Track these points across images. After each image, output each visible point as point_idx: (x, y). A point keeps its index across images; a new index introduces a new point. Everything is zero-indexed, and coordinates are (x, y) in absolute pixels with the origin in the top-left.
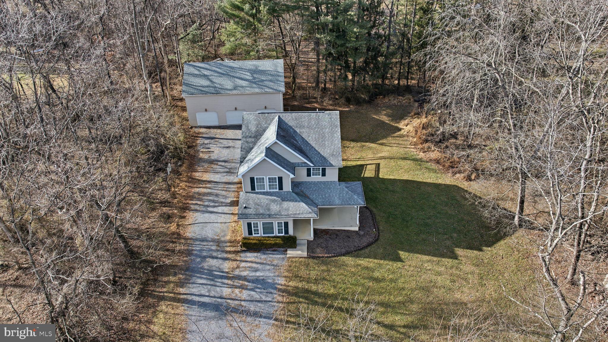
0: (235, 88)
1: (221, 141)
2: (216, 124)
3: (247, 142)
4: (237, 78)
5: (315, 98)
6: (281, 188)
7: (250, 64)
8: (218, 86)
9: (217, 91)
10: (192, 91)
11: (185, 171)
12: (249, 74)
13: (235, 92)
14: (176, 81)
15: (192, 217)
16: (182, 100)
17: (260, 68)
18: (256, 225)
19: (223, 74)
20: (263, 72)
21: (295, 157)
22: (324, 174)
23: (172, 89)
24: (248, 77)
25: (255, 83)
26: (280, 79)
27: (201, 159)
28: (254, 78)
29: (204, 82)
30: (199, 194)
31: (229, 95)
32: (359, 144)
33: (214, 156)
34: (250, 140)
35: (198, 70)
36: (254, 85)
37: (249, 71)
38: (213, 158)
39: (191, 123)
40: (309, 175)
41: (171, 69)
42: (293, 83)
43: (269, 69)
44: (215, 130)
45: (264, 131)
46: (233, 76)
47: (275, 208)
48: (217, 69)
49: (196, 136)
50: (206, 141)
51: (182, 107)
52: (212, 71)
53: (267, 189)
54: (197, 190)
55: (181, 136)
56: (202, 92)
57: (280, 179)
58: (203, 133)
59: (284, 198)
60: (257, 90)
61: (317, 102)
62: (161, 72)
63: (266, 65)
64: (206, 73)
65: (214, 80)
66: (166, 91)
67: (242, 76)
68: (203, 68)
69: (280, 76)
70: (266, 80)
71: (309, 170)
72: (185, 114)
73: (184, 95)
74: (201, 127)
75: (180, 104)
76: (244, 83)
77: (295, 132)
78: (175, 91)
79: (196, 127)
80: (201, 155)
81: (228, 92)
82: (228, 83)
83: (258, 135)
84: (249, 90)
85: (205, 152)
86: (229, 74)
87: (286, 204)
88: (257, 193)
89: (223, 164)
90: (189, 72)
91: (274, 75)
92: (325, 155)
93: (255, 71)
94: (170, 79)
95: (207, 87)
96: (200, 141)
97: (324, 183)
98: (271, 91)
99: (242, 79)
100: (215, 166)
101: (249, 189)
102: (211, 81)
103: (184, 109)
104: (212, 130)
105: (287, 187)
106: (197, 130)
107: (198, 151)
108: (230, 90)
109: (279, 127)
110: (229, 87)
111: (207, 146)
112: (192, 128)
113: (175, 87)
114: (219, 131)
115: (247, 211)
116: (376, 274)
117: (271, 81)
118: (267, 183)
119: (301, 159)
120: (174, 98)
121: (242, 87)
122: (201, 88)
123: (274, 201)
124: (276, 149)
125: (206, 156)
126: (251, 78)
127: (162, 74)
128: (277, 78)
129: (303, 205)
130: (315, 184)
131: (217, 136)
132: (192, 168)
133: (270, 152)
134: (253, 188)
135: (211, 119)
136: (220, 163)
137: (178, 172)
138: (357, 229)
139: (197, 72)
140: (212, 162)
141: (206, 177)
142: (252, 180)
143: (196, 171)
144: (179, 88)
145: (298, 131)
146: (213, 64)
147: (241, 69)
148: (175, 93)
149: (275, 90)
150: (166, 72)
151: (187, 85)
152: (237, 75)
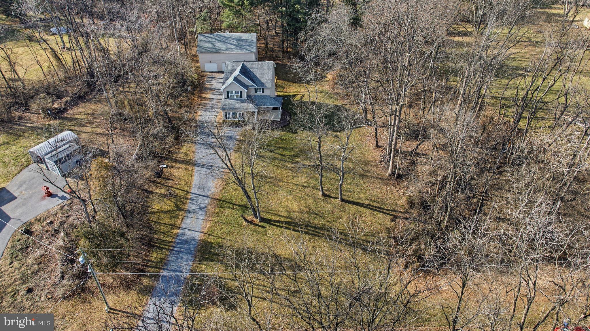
0: (227, 49)
1: (218, 79)
2: (216, 70)
3: (227, 75)
4: (228, 43)
5: (279, 57)
6: (241, 97)
7: (236, 35)
8: (218, 48)
9: (217, 51)
10: (203, 50)
11: (197, 93)
12: (235, 41)
13: (227, 52)
14: (194, 44)
15: (199, 113)
16: (197, 56)
17: (242, 38)
18: (229, 113)
19: (221, 41)
20: (243, 40)
21: (249, 82)
22: (263, 92)
23: (191, 49)
24: (235, 43)
25: (238, 47)
26: (253, 45)
27: (206, 88)
28: (239, 44)
29: (210, 46)
30: (204, 103)
31: (223, 53)
32: (298, 85)
33: (213, 87)
34: (228, 74)
35: (207, 38)
36: (238, 48)
37: (236, 39)
38: (212, 87)
39: (202, 69)
40: (256, 92)
41: (191, 37)
42: (266, 48)
43: (247, 39)
44: (215, 74)
45: (235, 70)
46: (226, 42)
47: (238, 105)
48: (218, 38)
49: (204, 77)
50: (210, 79)
51: (197, 60)
52: (214, 39)
53: (235, 97)
54: (203, 102)
55: (195, 76)
56: (208, 51)
57: (241, 92)
58: (208, 75)
59: (243, 101)
60: (239, 51)
61: (280, 60)
62: (184, 39)
63: (246, 36)
64: (211, 40)
65: (215, 44)
66: (188, 51)
67: (232, 42)
68: (210, 37)
69: (254, 43)
70: (245, 45)
71: (255, 89)
72: (198, 64)
73: (198, 53)
74: (207, 72)
75: (195, 58)
76: (232, 47)
77: (250, 71)
78: (193, 51)
79: (204, 72)
80: (206, 86)
81: (223, 51)
82: (222, 46)
83: (232, 72)
84: (235, 51)
85: (209, 85)
86: (224, 41)
87: (243, 104)
88: (230, 99)
89: (218, 90)
90: (201, 39)
91: (250, 43)
92: (263, 82)
93: (239, 40)
94: (190, 43)
95: (211, 48)
96: (206, 79)
97: (263, 96)
98: (247, 51)
99: (231, 44)
100: (213, 92)
101: (227, 97)
102: (214, 45)
103: (198, 61)
104: (213, 74)
105: (245, 96)
106: (204, 73)
107: (205, 84)
108: (224, 50)
109: (242, 67)
110: (223, 49)
111: (211, 82)
112: (202, 72)
113: (193, 48)
114: (217, 74)
115: (225, 107)
116: (283, 138)
117: (248, 46)
118: (234, 94)
119: (251, 83)
120: (192, 55)
121: (231, 49)
122: (207, 49)
123: (237, 103)
124: (239, 78)
125: (209, 87)
126: (237, 44)
127: (186, 40)
128: (252, 44)
129: (251, 105)
130: (259, 96)
131: (216, 77)
132: (201, 91)
133: (236, 79)
134: (228, 97)
135: (213, 67)
136: (216, 90)
137: (193, 93)
138: (279, 120)
139: (205, 40)
140: (212, 89)
141: (208, 96)
142: (228, 92)
143: (203, 93)
144: (196, 49)
145: (252, 70)
146: (215, 35)
147: (231, 38)
148: (193, 52)
149: (250, 51)
150: (188, 39)
151: (200, 47)
152: (229, 42)
